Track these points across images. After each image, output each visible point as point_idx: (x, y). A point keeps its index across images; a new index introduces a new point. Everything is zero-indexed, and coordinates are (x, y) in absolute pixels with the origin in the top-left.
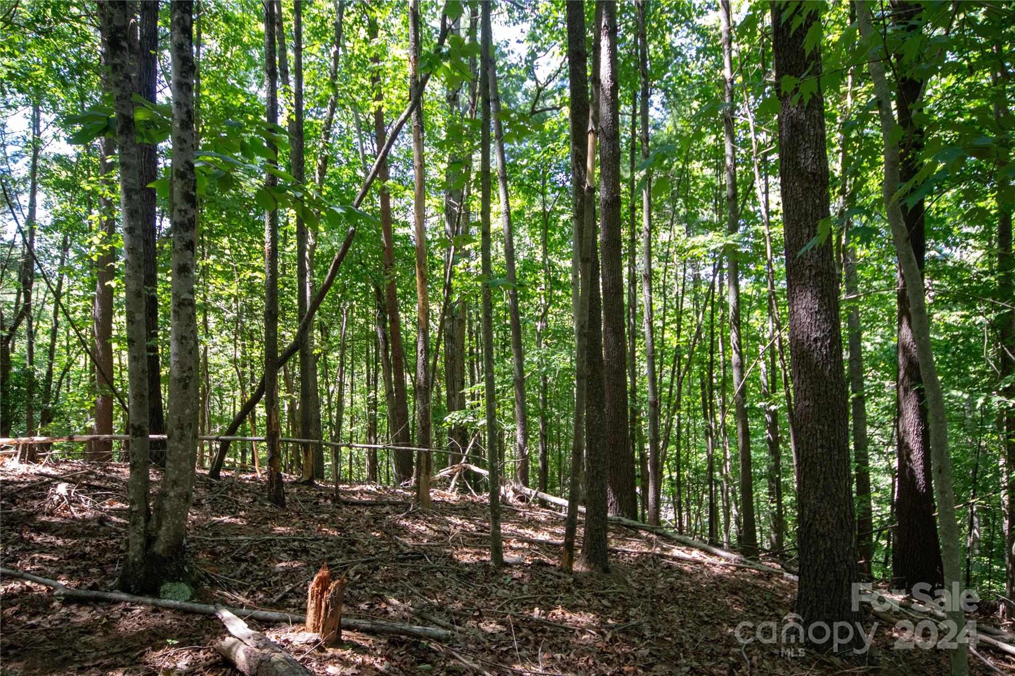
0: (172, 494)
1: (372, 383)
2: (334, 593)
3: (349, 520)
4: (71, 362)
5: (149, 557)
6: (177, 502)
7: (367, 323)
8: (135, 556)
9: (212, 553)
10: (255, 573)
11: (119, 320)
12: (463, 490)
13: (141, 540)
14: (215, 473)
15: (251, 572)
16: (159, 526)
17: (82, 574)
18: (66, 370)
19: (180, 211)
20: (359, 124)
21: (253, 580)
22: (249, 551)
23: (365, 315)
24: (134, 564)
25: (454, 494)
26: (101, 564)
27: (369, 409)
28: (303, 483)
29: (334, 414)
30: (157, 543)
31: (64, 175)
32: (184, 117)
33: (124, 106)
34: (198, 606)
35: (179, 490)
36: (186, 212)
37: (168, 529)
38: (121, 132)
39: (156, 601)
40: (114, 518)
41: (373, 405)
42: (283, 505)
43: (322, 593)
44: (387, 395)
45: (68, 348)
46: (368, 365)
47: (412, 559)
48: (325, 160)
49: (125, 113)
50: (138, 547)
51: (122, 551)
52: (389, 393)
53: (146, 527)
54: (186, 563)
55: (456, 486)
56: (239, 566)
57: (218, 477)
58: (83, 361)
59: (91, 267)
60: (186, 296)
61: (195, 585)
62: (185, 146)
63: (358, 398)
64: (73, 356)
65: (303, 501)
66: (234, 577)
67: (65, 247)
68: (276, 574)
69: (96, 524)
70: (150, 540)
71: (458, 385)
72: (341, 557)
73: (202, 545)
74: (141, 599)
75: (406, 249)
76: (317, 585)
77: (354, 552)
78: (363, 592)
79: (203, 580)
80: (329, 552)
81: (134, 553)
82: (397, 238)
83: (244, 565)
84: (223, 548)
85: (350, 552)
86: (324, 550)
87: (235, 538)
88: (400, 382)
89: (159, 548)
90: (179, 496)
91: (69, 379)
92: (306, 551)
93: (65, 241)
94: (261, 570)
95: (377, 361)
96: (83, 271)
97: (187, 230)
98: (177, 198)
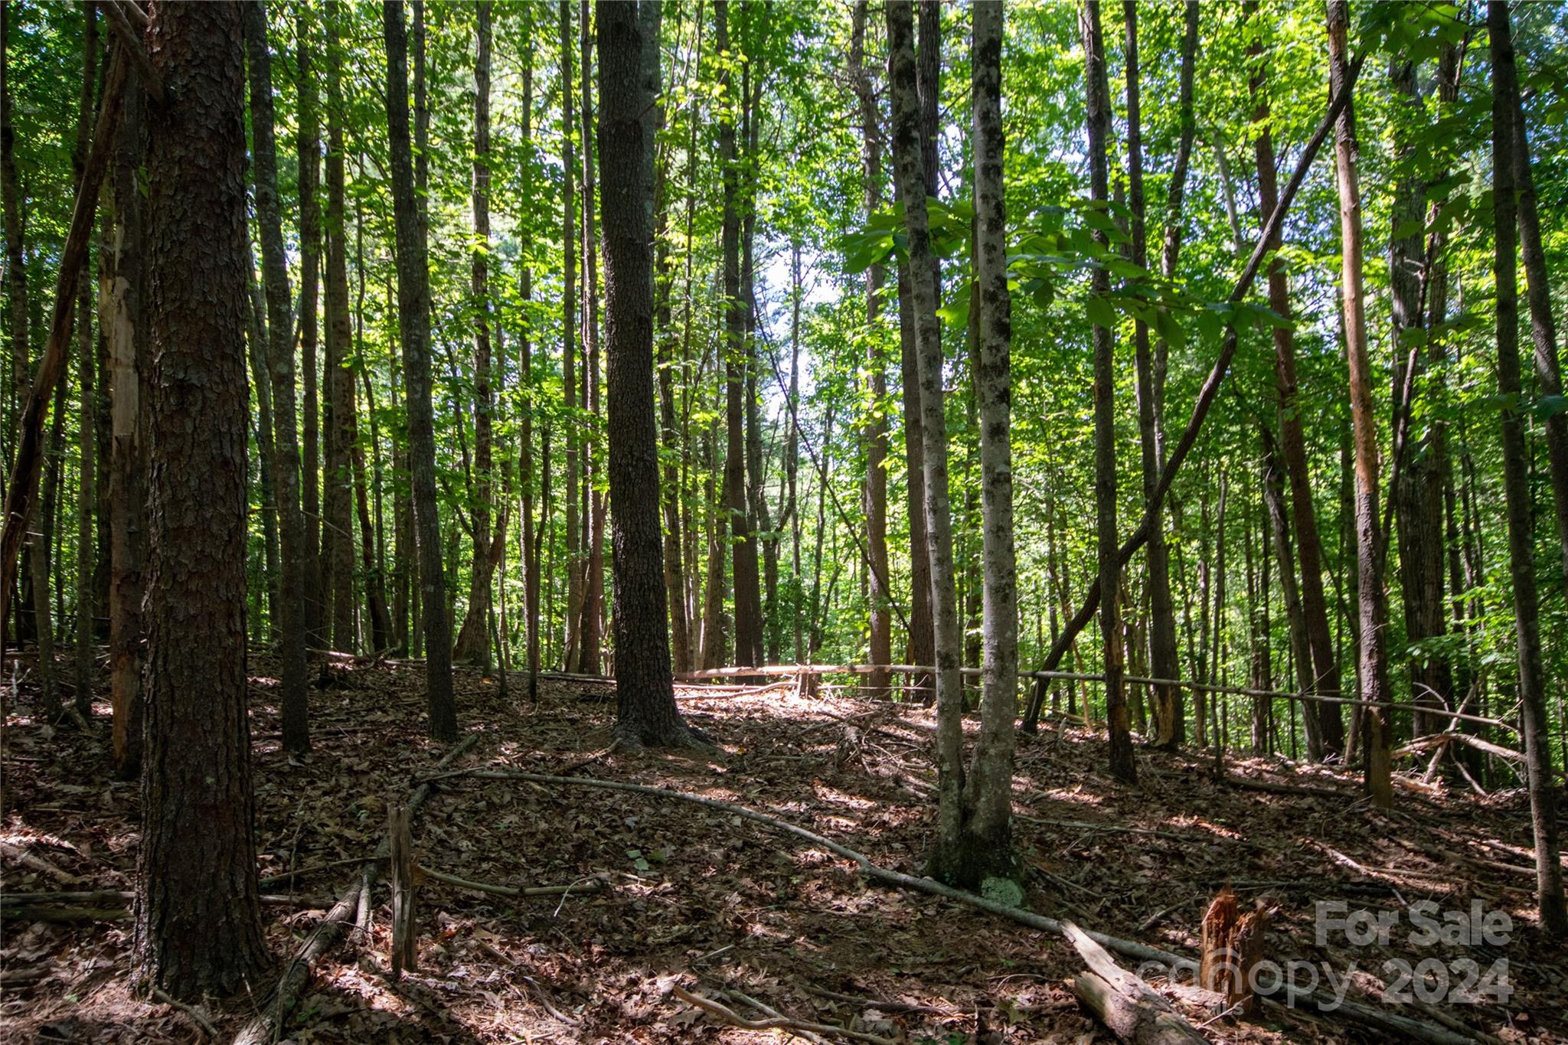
0: (992, 751)
1: (1258, 591)
2: (1248, 933)
3: (1243, 814)
4: (838, 570)
5: (967, 838)
6: (998, 764)
7: (1246, 490)
8: (948, 834)
9: (1041, 841)
10: (1106, 880)
11: (897, 510)
12: (1453, 781)
13: (954, 812)
14: (1030, 725)
15: (1099, 879)
16: (977, 795)
17: (886, 849)
18: (834, 580)
19: (990, 348)
20: (1226, 166)
21: (1105, 891)
22: (1092, 844)
23: (1243, 477)
24: (947, 844)
25: (1435, 786)
26: (904, 839)
27: (1254, 633)
28: (1160, 748)
29: (1197, 639)
30: (975, 820)
31: (828, 329)
32: (993, 214)
33: (916, 218)
34: (1033, 917)
35: (1001, 746)
36: (998, 348)
37: (988, 801)
38: (914, 255)
39: (978, 900)
40: (911, 779)
41: (1262, 626)
42: (1134, 781)
43: (1226, 928)
44: (1289, 610)
45: (835, 550)
46: (1249, 561)
47: (1371, 895)
48: (1177, 237)
49: (918, 227)
50: (951, 821)
51: (926, 825)
52: (1293, 605)
53: (960, 794)
54: (1012, 853)
55: (1436, 773)
56: (1080, 865)
57: (1035, 731)
58: (853, 567)
59: (859, 443)
60: (1001, 468)
61: (1025, 885)
62: (994, 254)
63: (1232, 614)
64: (841, 561)
65: (1164, 777)
66: (1076, 882)
67: (829, 419)
68: (1138, 886)
69: (892, 784)
70: (966, 814)
71: (1429, 592)
72: (1238, 873)
73: (1026, 828)
74: (959, 894)
75: (1318, 359)
76: (1217, 915)
77: (1259, 868)
78: (1285, 939)
79: (1035, 880)
80: (1219, 863)
81: (946, 828)
82: (1298, 344)
83: (1088, 866)
84: (1054, 836)
85: (1254, 868)
86: (1207, 858)
87: (1068, 823)
88: (1313, 586)
89: (978, 826)
90: (1002, 755)
91: (837, 590)
92: (1180, 856)
93: (828, 415)
94: (1113, 877)
95: (1267, 553)
96: (850, 447)
97: (1000, 374)
98: (985, 330)
